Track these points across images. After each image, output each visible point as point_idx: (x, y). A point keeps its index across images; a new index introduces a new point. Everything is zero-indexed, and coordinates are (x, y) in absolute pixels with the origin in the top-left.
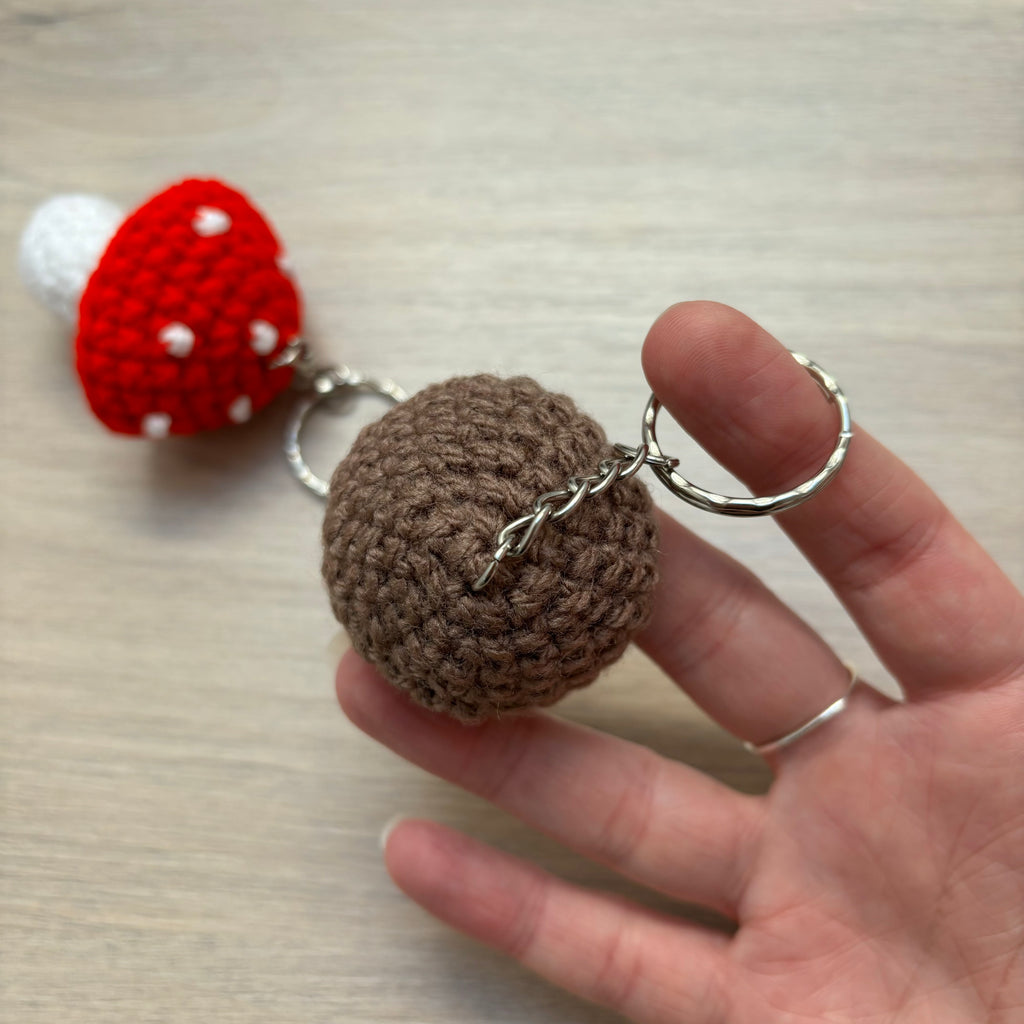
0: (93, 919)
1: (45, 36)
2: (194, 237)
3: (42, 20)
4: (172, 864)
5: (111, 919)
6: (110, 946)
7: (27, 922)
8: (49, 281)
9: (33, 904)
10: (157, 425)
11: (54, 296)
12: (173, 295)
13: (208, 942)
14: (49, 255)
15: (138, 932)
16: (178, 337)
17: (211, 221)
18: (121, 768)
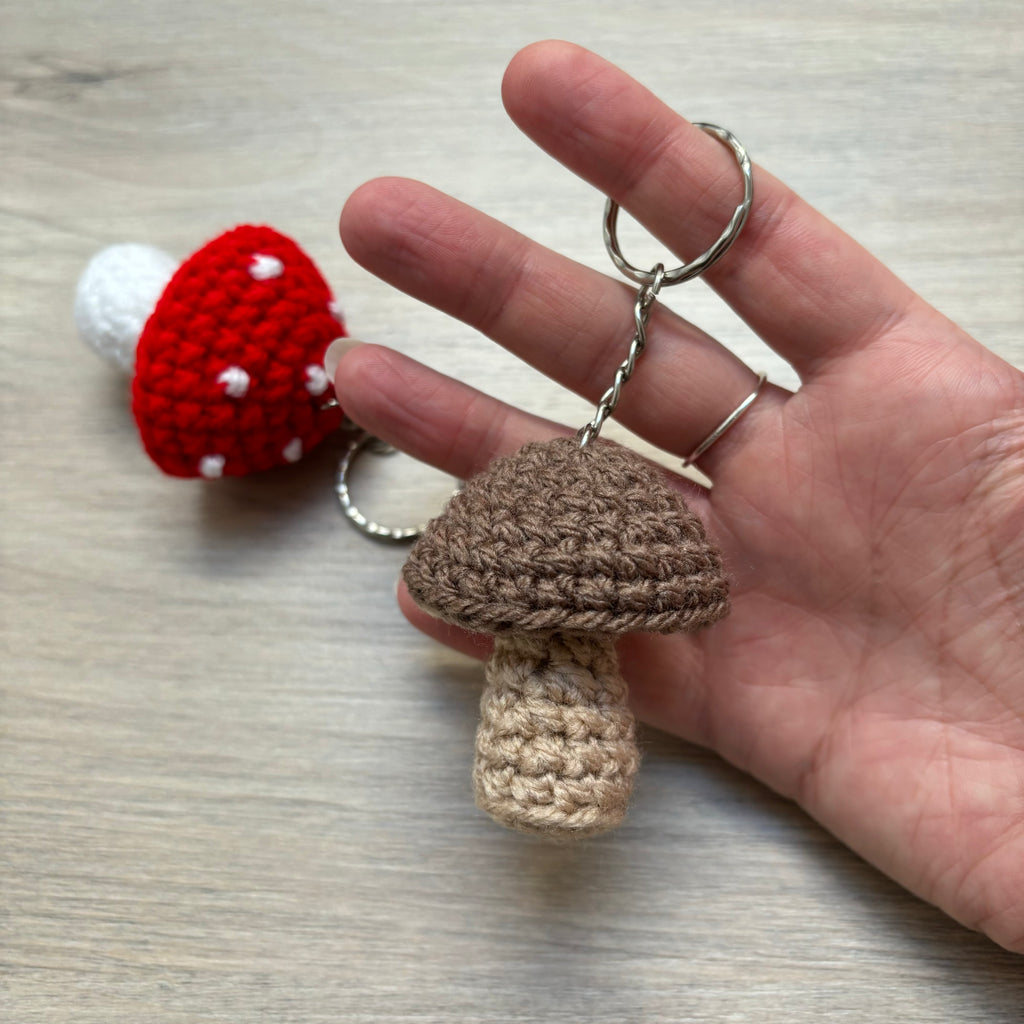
0: (147, 960)
1: (93, 94)
2: (250, 281)
3: (89, 79)
4: (225, 903)
5: (164, 961)
6: (162, 987)
7: (80, 965)
8: (104, 326)
9: (86, 945)
10: (212, 465)
11: (110, 341)
12: (229, 338)
13: (263, 981)
14: (105, 301)
15: (192, 973)
16: (235, 378)
17: (266, 267)
18: (172, 807)
